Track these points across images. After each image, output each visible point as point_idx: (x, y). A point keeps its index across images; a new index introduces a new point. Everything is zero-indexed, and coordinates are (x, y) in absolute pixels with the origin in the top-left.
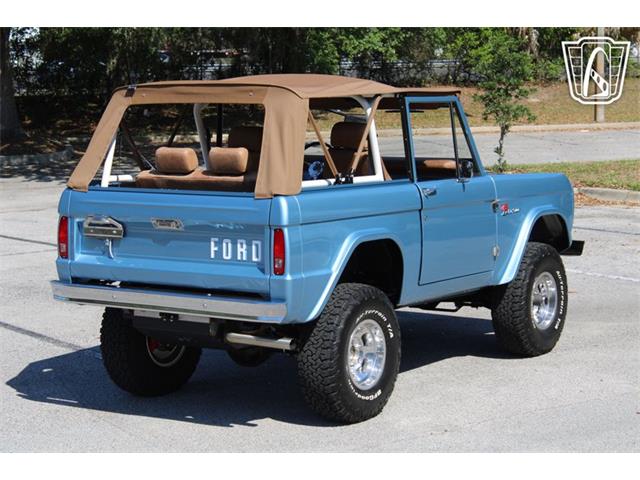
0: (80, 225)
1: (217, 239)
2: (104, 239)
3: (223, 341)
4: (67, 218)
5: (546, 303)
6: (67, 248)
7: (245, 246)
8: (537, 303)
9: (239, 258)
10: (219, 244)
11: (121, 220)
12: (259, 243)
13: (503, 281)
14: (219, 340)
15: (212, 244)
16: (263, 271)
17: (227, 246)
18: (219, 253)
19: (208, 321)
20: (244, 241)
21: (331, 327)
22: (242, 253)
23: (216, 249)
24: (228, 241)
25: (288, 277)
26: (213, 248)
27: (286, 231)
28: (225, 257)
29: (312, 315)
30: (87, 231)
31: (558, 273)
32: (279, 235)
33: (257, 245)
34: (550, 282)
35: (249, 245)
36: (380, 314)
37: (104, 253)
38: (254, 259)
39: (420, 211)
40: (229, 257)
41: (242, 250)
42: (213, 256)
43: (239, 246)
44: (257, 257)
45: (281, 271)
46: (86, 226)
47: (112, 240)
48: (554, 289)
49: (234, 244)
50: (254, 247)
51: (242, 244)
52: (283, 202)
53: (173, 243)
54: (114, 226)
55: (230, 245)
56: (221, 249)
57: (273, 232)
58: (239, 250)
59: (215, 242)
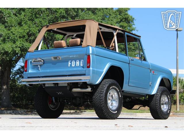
0: (31, 62)
1: (70, 61)
2: (37, 65)
3: (71, 92)
4: (27, 60)
5: (165, 104)
6: (27, 69)
7: (79, 62)
8: (163, 104)
9: (77, 65)
10: (71, 62)
11: (43, 59)
12: (83, 60)
13: (153, 94)
14: (70, 92)
15: (69, 62)
16: (84, 68)
17: (73, 62)
18: (71, 65)
19: (67, 85)
20: (78, 60)
21: (103, 88)
22: (78, 64)
23: (70, 64)
24: (74, 61)
25: (91, 68)
26: (69, 64)
27: (91, 55)
28: (73, 66)
29: (98, 82)
30: (33, 63)
31: (169, 96)
32: (89, 57)
33: (82, 61)
34: (166, 98)
35: (80, 61)
36: (117, 89)
37: (37, 70)
38: (81, 65)
39: (129, 64)
40: (74, 66)
41: (78, 63)
42: (69, 66)
43: (77, 62)
44: (82, 64)
45: (89, 67)
46: (33, 62)
47: (40, 65)
48: (167, 100)
49: (76, 62)
50: (81, 62)
51: (78, 61)
52: (90, 48)
53: (57, 64)
54: (41, 61)
55: (74, 62)
56: (72, 64)
57: (87, 56)
58: (77, 63)
59: (70, 62)
